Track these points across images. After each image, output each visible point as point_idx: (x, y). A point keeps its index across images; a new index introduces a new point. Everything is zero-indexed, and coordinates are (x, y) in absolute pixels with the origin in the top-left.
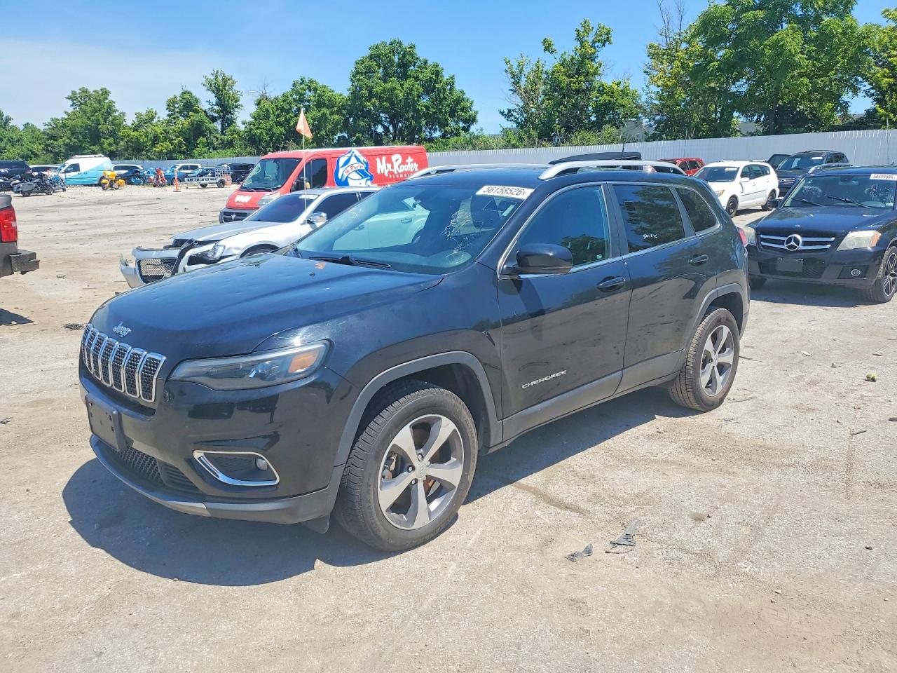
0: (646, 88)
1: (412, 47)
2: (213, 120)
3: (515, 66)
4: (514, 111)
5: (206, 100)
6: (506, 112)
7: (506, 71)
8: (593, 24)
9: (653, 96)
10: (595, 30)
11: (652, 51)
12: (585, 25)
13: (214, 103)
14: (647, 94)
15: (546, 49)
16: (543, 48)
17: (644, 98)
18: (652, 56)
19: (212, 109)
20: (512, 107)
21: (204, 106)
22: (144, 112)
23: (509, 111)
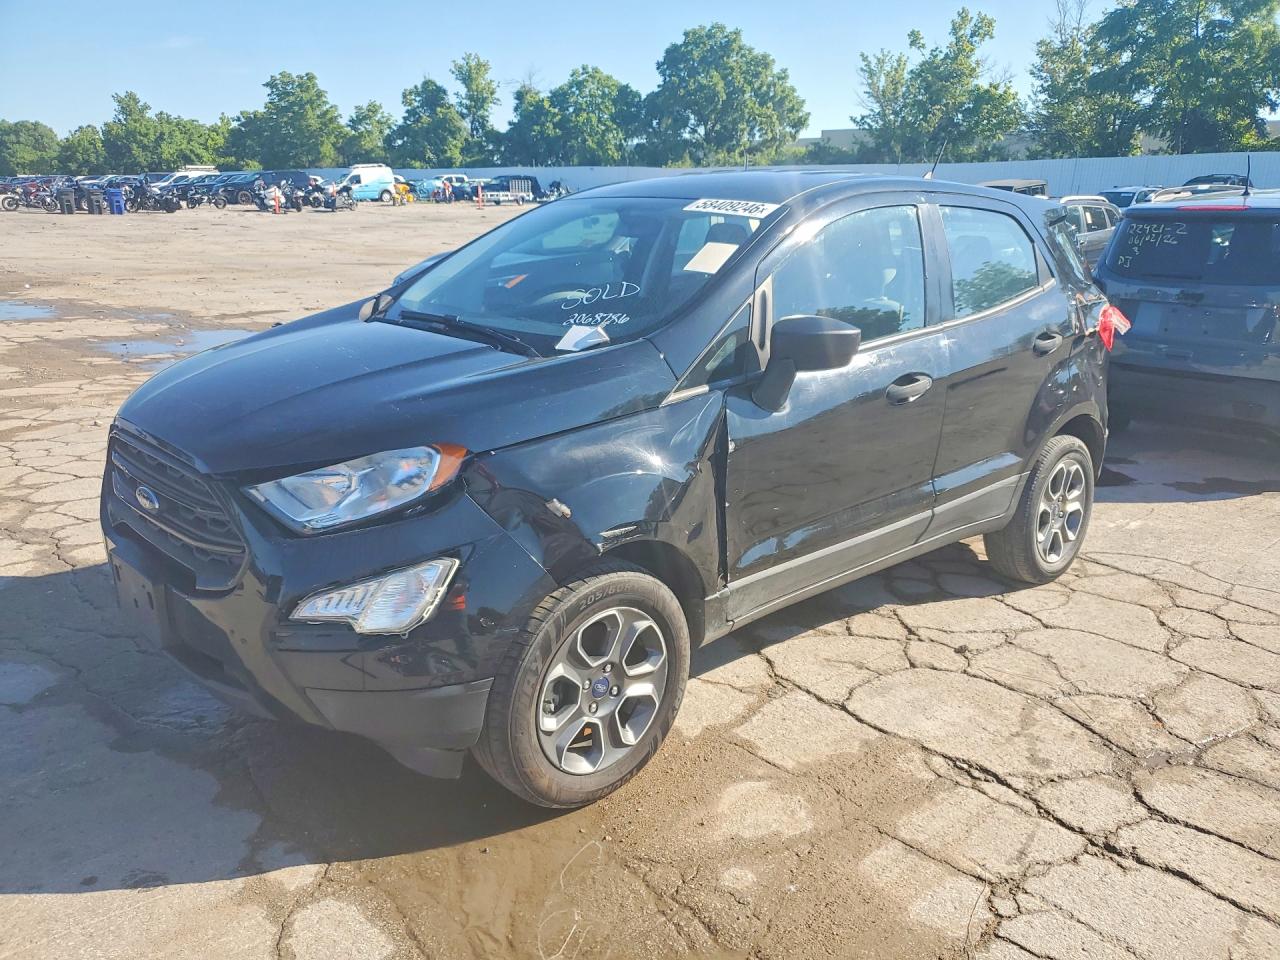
0: (1033, 96)
1: (737, 33)
2: (463, 116)
3: (874, 62)
4: (867, 117)
5: (455, 92)
6: (858, 119)
7: (862, 70)
8: (973, 14)
9: (1040, 104)
10: (974, 21)
11: (1043, 49)
12: (963, 15)
13: (464, 96)
14: (1034, 103)
15: (913, 43)
16: (909, 41)
17: (1030, 108)
18: (1042, 55)
19: (461, 104)
20: (866, 112)
21: (452, 99)
22: (365, 106)
23: (863, 118)
